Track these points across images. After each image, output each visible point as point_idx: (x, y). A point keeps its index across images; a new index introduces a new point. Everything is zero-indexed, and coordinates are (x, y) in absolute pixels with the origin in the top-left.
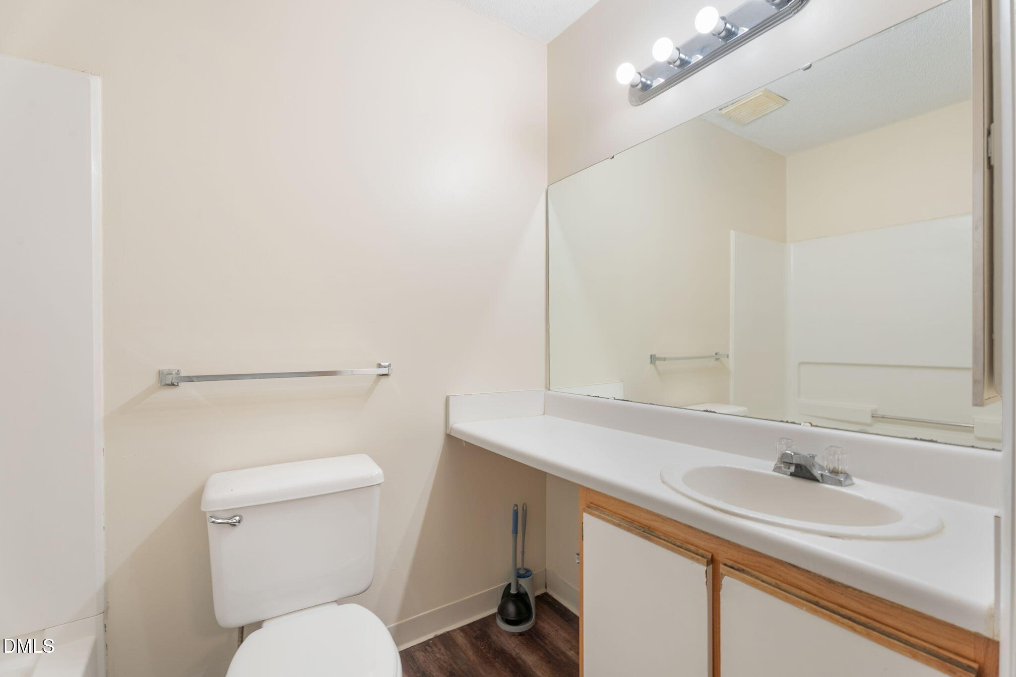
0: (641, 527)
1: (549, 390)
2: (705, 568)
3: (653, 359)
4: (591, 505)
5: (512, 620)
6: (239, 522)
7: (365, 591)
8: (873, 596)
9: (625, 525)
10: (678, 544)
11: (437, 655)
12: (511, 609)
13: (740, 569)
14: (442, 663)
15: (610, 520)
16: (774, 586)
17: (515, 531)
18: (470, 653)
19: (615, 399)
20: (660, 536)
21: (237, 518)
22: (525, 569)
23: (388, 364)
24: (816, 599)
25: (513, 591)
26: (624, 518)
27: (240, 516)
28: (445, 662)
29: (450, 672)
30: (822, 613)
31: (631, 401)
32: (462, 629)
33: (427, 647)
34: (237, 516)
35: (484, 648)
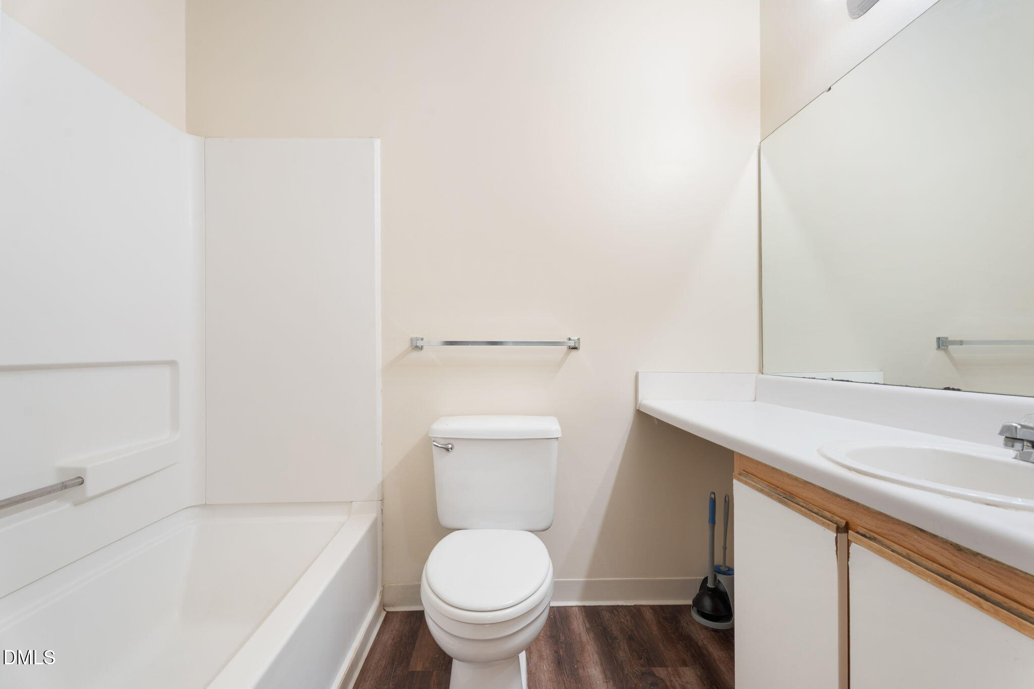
0: (784, 493)
1: (762, 373)
2: (835, 535)
3: (942, 343)
4: (743, 472)
5: (707, 614)
6: (451, 449)
7: (546, 530)
8: (1003, 564)
9: (767, 490)
10: (815, 510)
11: (622, 619)
12: (707, 603)
13: (872, 537)
14: (625, 627)
15: (754, 485)
16: (904, 557)
17: (713, 521)
18: (655, 629)
19: (833, 379)
20: (799, 503)
21: (450, 446)
22: (726, 567)
23: (577, 338)
24: (948, 572)
25: (710, 585)
26: (770, 484)
27: (452, 445)
28: (627, 627)
29: (629, 636)
30: (947, 585)
31: (851, 381)
32: (653, 607)
33: (614, 611)
34: (450, 444)
35: (670, 629)
